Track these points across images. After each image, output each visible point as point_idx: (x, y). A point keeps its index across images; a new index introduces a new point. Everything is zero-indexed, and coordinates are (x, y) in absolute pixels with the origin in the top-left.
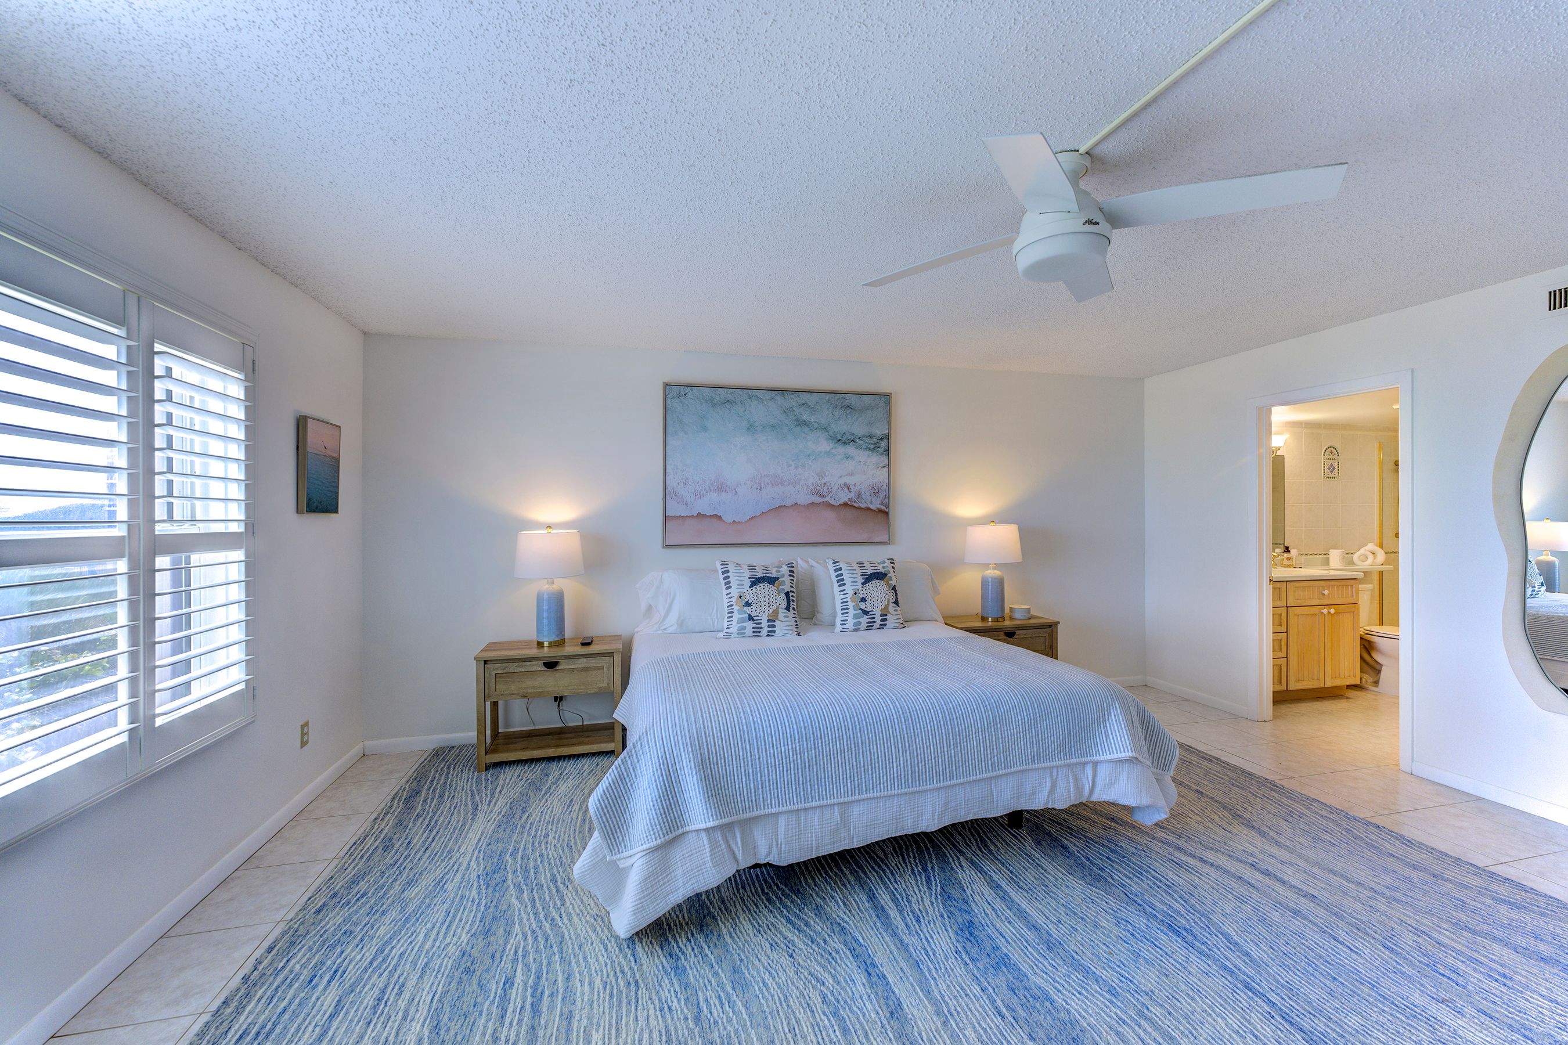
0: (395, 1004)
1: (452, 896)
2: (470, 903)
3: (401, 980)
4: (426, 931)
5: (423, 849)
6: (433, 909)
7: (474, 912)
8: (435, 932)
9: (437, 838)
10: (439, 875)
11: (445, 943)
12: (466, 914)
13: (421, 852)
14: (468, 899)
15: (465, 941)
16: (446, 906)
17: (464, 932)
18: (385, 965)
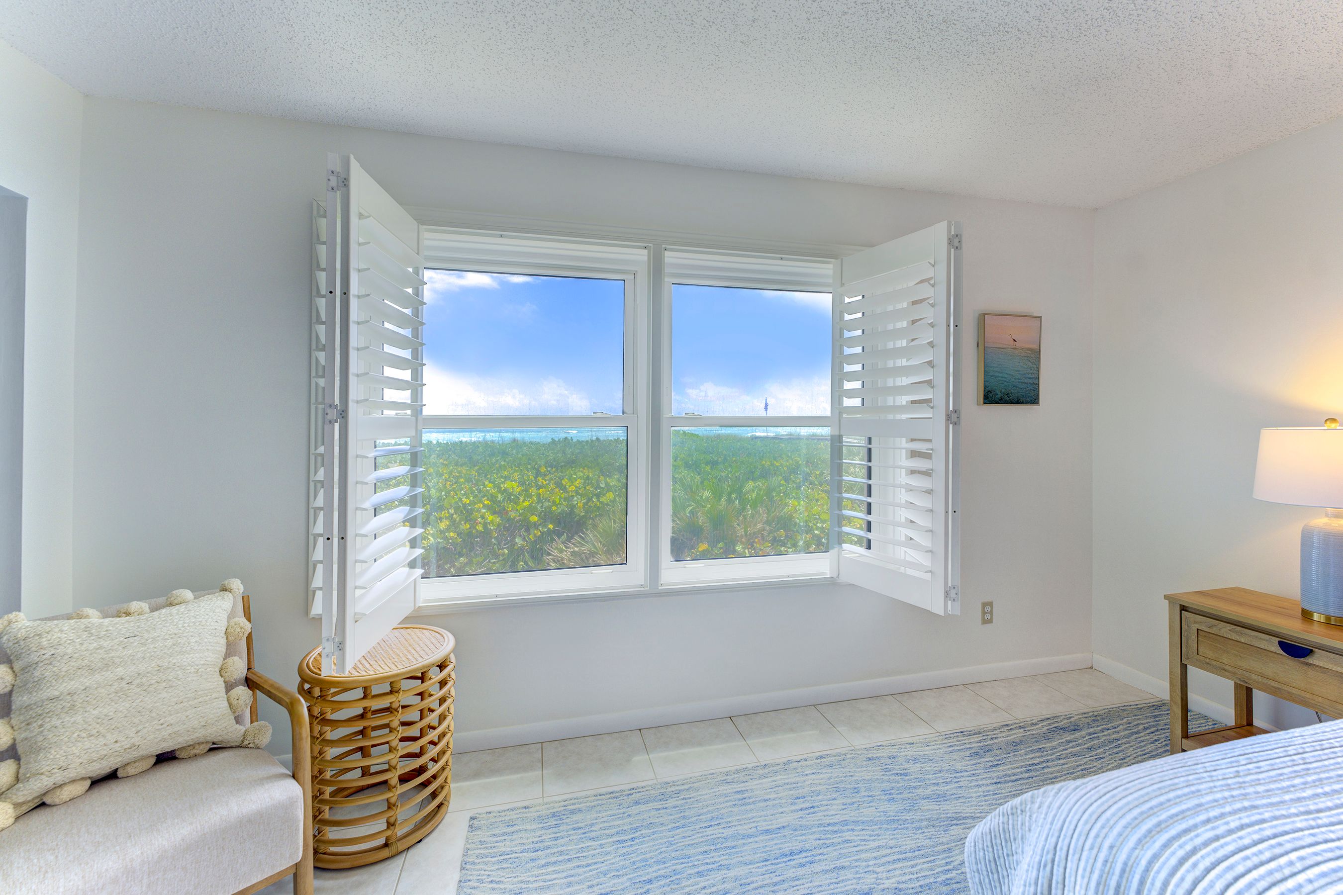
0: (789, 867)
1: (944, 840)
2: (944, 862)
3: (817, 858)
4: (884, 844)
5: (995, 780)
6: (916, 834)
7: (933, 872)
8: (889, 851)
9: (1019, 782)
10: (967, 813)
11: (875, 869)
12: (926, 866)
13: (989, 781)
14: (949, 857)
15: (885, 886)
16: (927, 842)
17: (897, 879)
18: (830, 836)
